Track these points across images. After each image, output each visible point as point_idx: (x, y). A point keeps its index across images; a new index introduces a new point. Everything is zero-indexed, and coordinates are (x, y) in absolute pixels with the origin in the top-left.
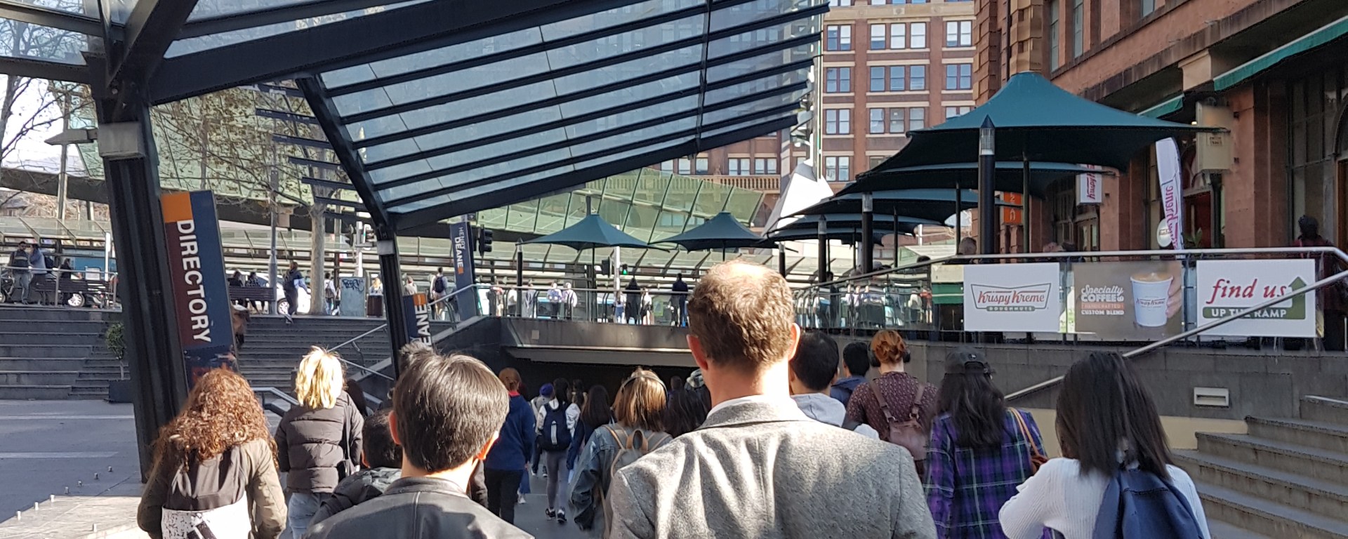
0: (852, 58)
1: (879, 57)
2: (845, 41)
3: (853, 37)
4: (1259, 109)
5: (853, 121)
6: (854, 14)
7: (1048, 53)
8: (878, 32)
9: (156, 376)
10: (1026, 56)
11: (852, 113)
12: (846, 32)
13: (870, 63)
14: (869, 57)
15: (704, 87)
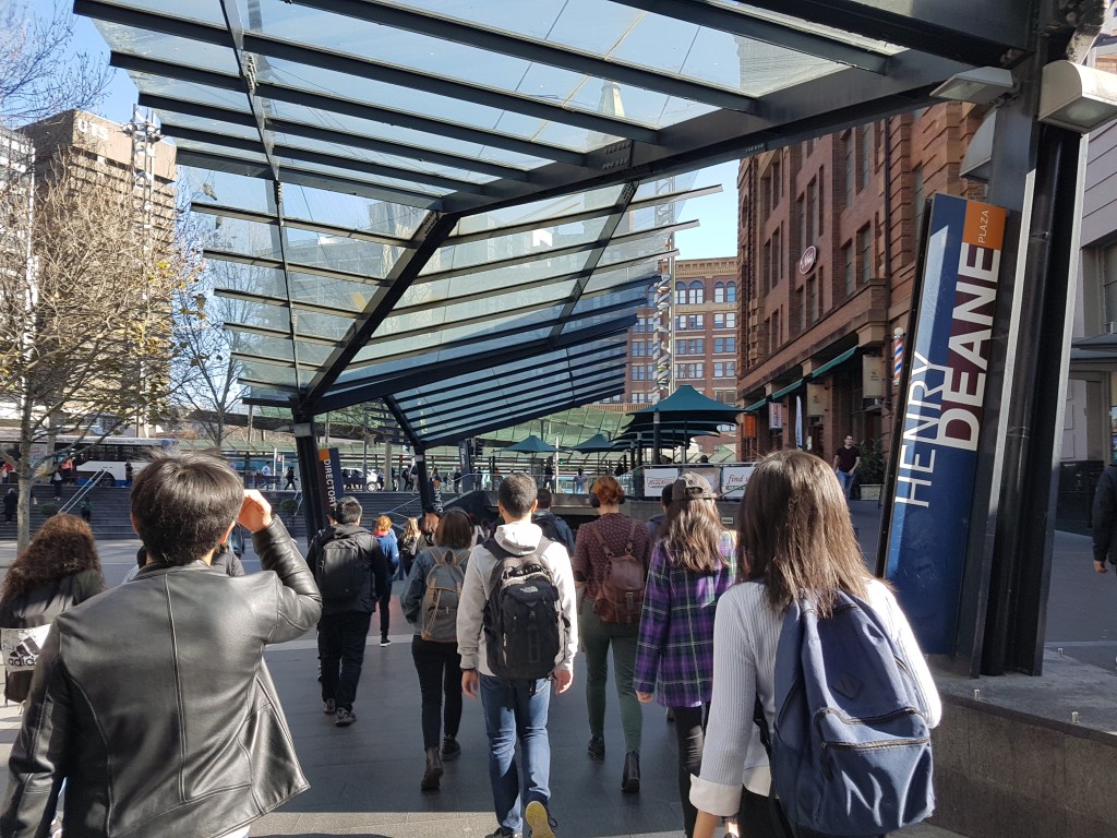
0: (704, 333)
1: (720, 333)
2: (700, 323)
3: (704, 321)
4: (835, 386)
5: (704, 370)
6: (705, 308)
7: (767, 348)
8: (719, 318)
9: (315, 520)
10: (756, 350)
11: (704, 366)
12: (700, 319)
13: (714, 336)
14: (714, 333)
15: (572, 379)
